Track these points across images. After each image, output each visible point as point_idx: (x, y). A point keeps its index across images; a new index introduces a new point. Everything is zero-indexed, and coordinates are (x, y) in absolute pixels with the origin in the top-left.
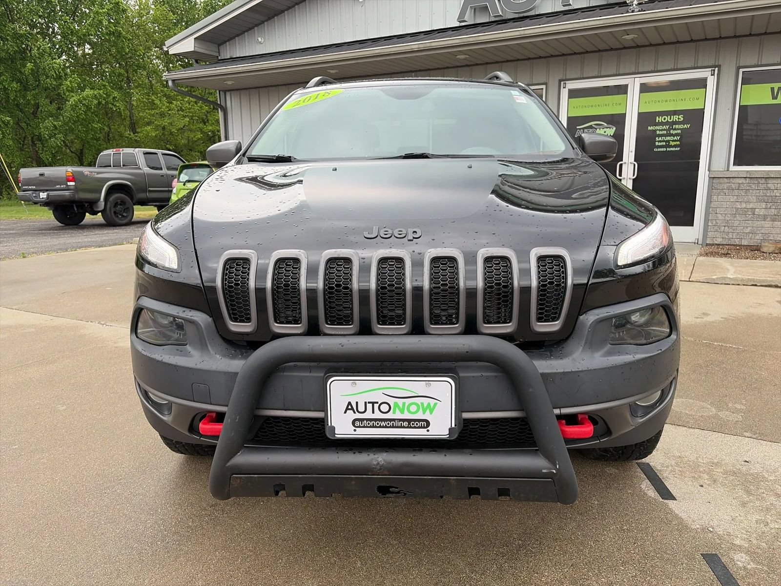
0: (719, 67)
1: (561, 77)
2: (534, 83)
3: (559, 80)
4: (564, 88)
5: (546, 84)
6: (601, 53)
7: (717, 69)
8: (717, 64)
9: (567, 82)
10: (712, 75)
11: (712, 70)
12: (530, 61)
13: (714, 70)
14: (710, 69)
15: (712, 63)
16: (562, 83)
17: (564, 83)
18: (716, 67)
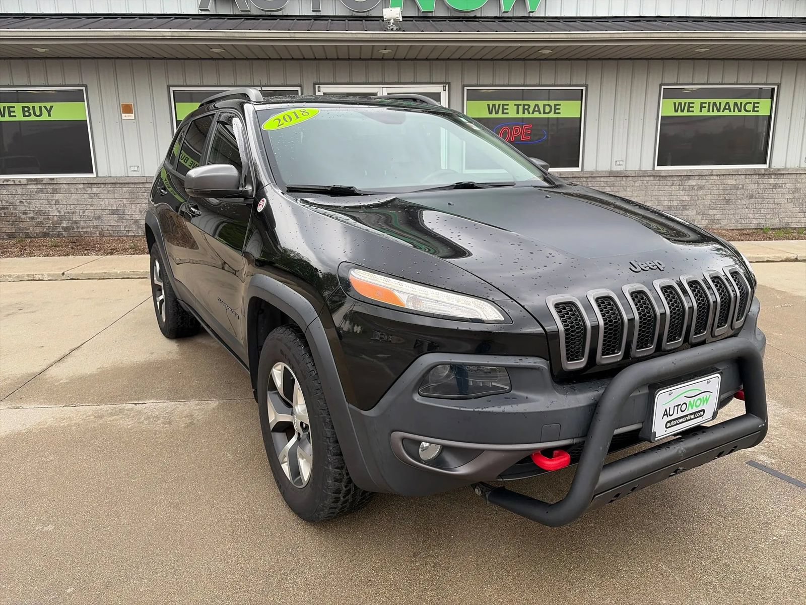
0: (449, 84)
1: (315, 80)
2: (288, 84)
3: (314, 83)
4: (318, 91)
5: (301, 86)
6: (350, 61)
7: (447, 85)
8: (447, 81)
9: (321, 86)
10: (444, 90)
11: (444, 86)
12: (282, 61)
13: (446, 87)
14: (442, 85)
15: (443, 80)
16: (317, 86)
17: (318, 87)
18: (446, 84)
